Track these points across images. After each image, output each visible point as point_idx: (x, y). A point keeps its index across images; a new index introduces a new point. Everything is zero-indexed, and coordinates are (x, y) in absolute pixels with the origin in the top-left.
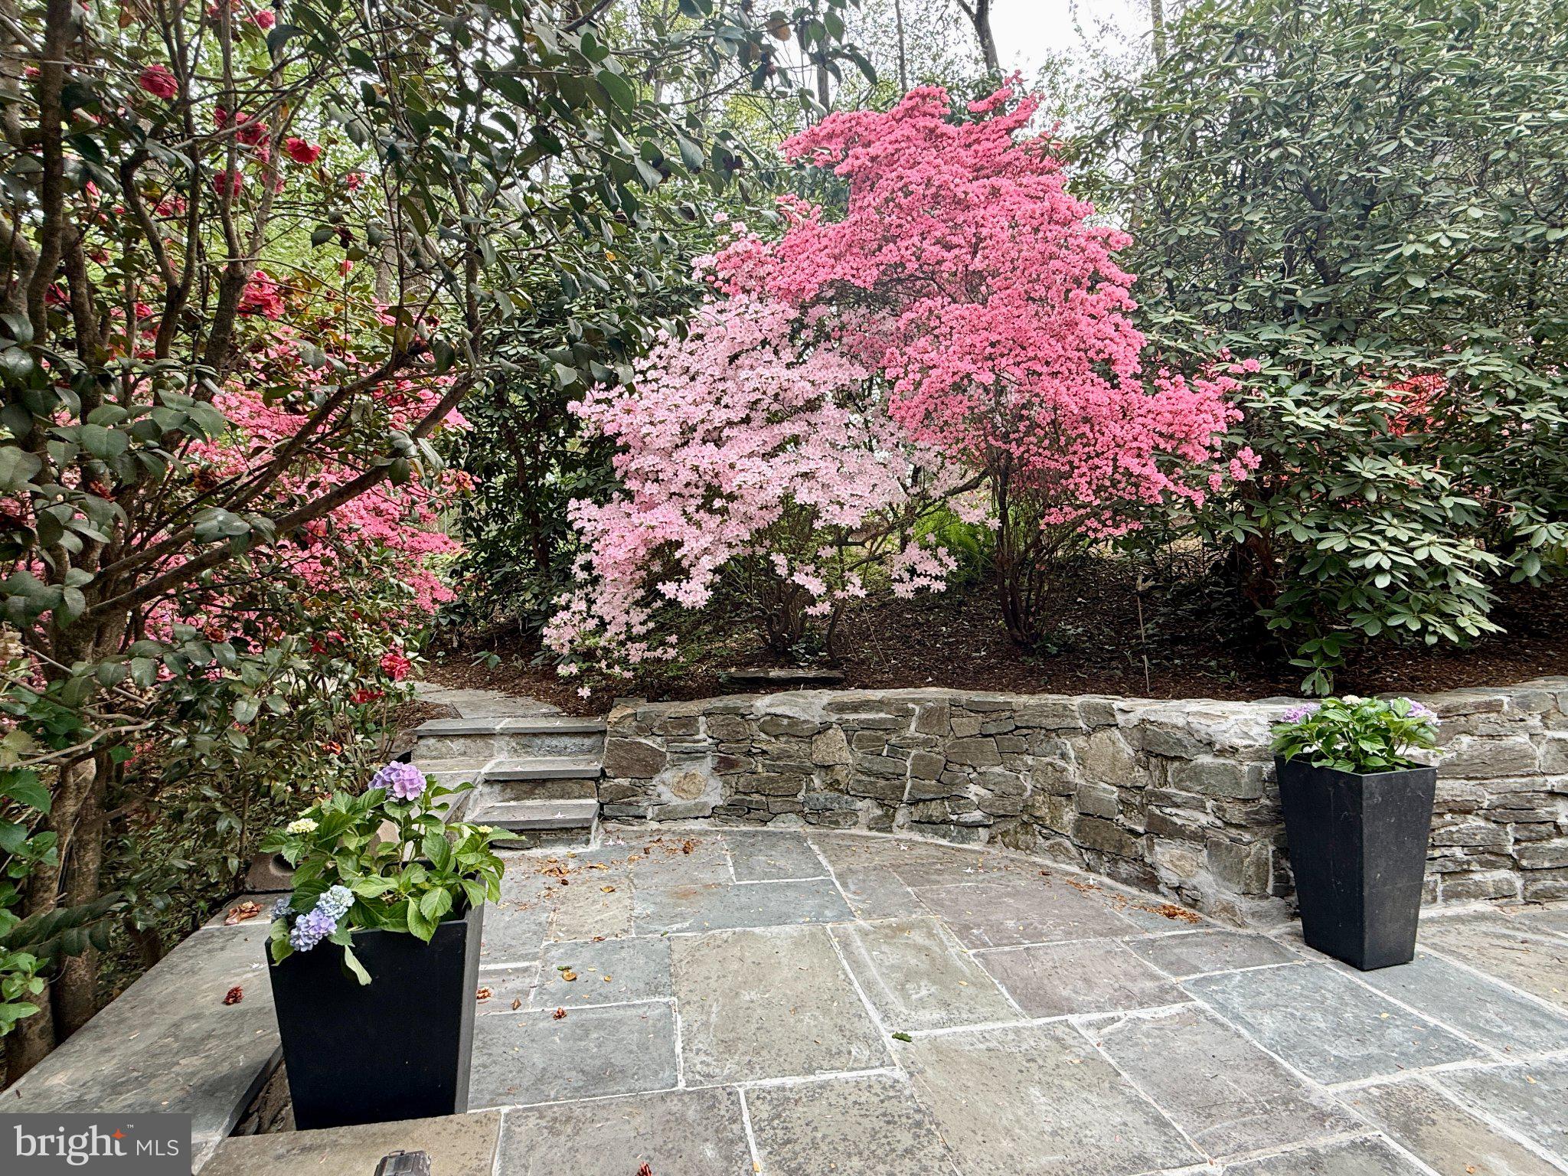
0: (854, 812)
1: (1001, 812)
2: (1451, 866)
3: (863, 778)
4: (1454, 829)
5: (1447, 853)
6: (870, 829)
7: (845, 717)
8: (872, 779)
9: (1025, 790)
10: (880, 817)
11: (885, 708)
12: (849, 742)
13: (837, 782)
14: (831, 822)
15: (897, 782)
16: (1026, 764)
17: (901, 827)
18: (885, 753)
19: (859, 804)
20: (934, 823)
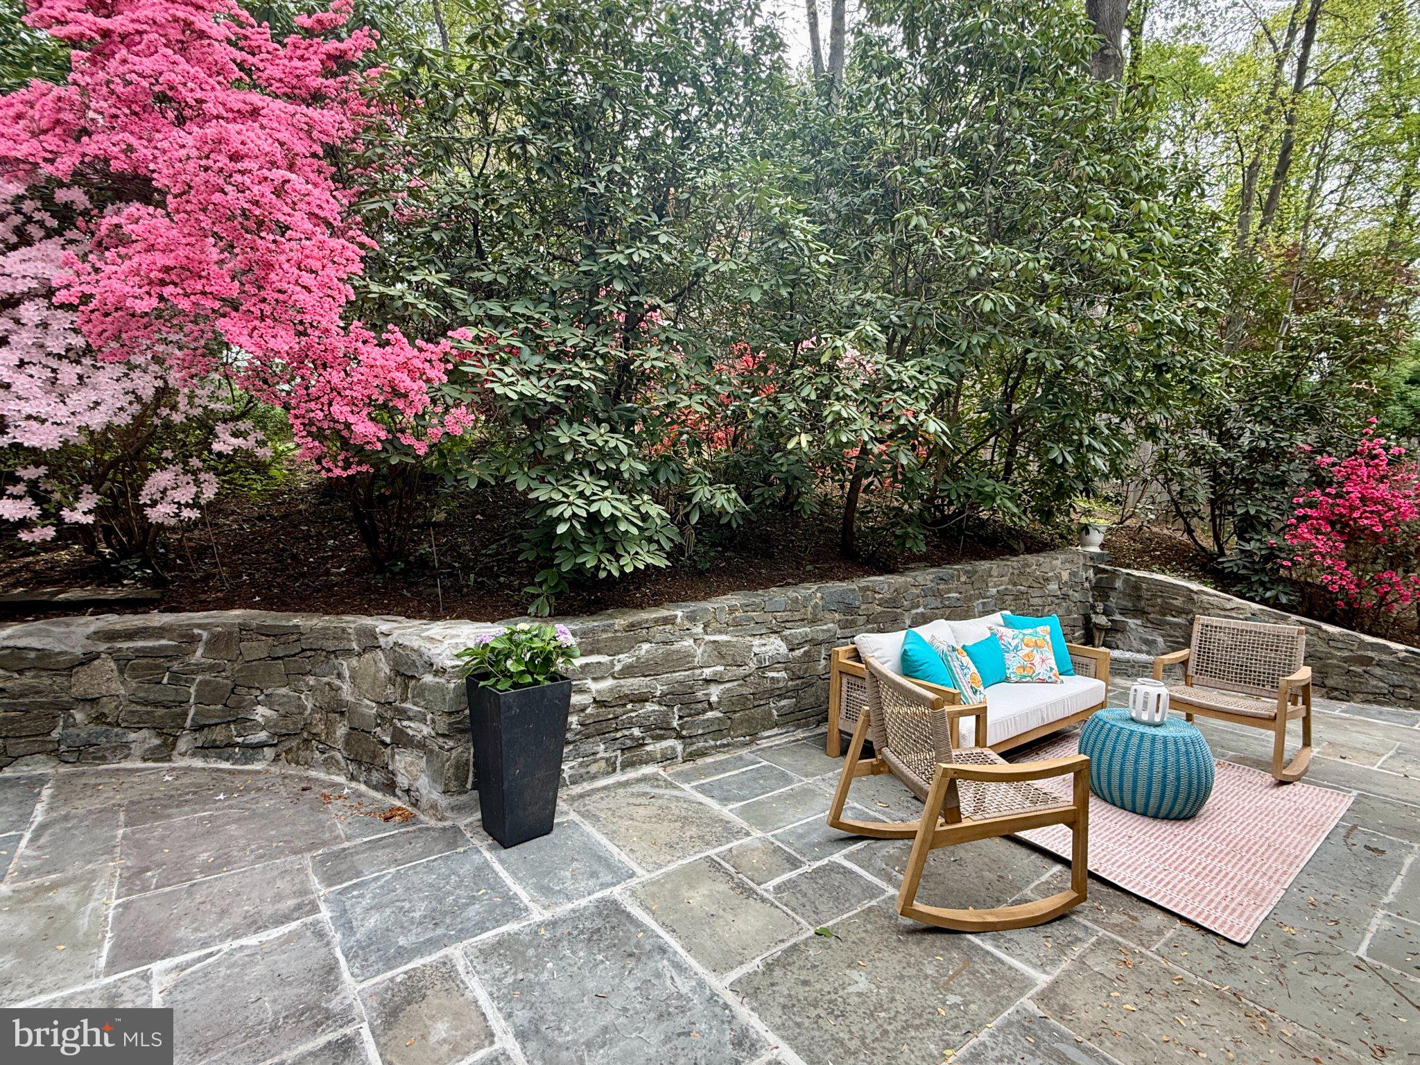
0: (126, 745)
1: (284, 731)
2: (629, 743)
3: (138, 708)
4: (633, 714)
5: (626, 733)
6: (145, 760)
7: (118, 645)
8: (149, 708)
9: (305, 709)
10: (157, 747)
11: (165, 634)
12: (121, 672)
13: (104, 715)
14: (94, 758)
15: (178, 710)
16: (307, 684)
17: (183, 754)
18: (165, 681)
19: (132, 736)
20: (218, 747)
